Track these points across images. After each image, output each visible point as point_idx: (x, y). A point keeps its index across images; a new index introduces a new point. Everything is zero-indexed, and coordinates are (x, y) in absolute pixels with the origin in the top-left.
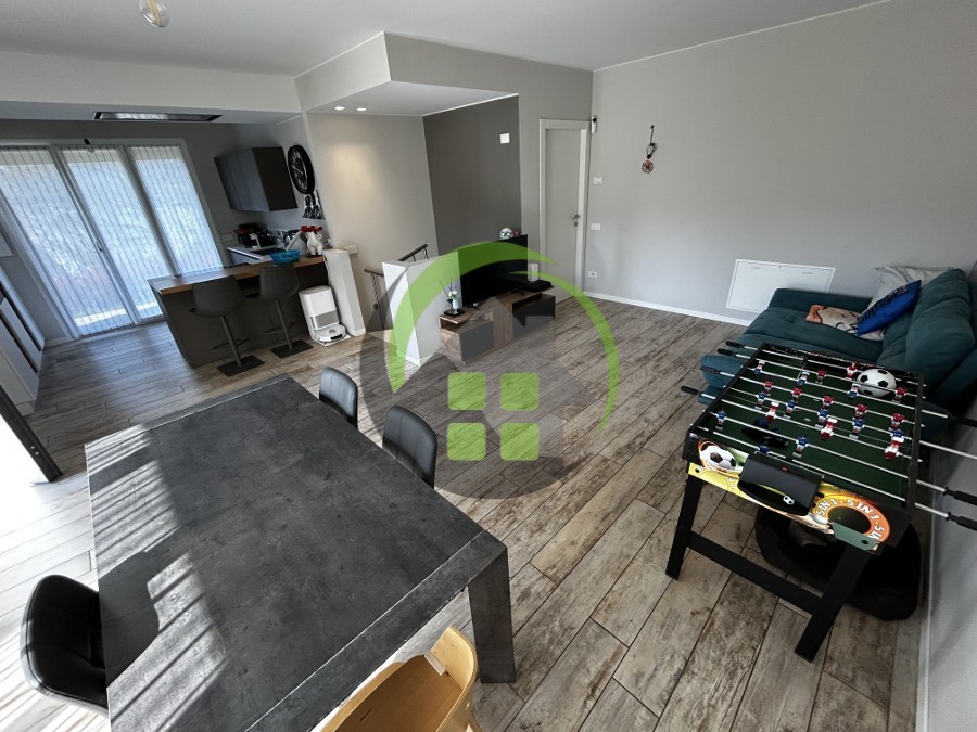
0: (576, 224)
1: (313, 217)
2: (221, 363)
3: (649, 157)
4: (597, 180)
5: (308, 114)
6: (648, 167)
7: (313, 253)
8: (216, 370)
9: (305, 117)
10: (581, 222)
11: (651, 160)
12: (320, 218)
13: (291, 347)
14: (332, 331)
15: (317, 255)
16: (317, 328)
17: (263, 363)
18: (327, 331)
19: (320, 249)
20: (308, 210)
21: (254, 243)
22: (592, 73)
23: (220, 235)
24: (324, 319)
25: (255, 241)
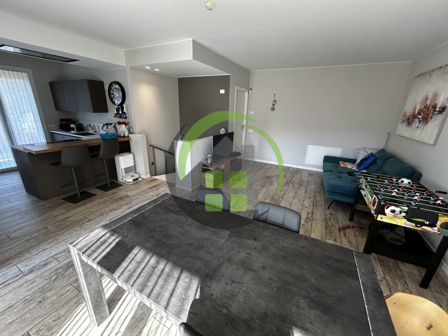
0: (243, 130)
1: (120, 117)
2: (64, 197)
3: (273, 105)
4: (251, 113)
5: (130, 67)
6: (273, 109)
7: (122, 135)
8: (62, 201)
9: (128, 69)
10: (245, 128)
11: (274, 106)
12: (126, 118)
13: (109, 186)
14: (132, 176)
15: (124, 136)
16: (124, 175)
17: (95, 195)
18: (130, 177)
19: (126, 134)
20: (118, 114)
21: (73, 129)
22: (250, 72)
23: (47, 124)
24: (128, 170)
25: (74, 128)
